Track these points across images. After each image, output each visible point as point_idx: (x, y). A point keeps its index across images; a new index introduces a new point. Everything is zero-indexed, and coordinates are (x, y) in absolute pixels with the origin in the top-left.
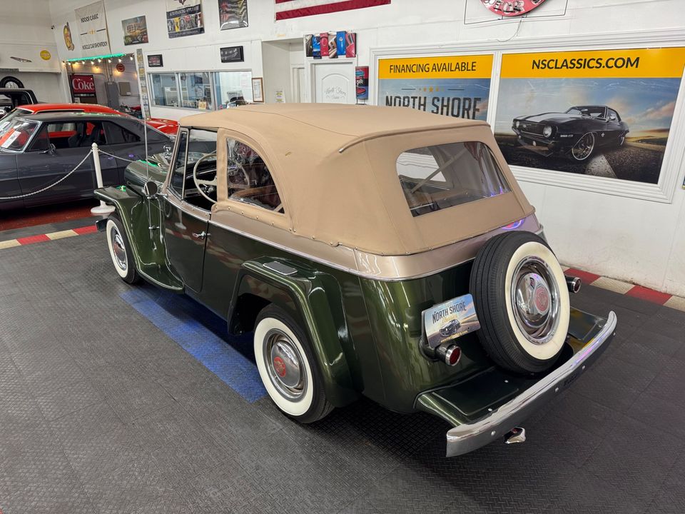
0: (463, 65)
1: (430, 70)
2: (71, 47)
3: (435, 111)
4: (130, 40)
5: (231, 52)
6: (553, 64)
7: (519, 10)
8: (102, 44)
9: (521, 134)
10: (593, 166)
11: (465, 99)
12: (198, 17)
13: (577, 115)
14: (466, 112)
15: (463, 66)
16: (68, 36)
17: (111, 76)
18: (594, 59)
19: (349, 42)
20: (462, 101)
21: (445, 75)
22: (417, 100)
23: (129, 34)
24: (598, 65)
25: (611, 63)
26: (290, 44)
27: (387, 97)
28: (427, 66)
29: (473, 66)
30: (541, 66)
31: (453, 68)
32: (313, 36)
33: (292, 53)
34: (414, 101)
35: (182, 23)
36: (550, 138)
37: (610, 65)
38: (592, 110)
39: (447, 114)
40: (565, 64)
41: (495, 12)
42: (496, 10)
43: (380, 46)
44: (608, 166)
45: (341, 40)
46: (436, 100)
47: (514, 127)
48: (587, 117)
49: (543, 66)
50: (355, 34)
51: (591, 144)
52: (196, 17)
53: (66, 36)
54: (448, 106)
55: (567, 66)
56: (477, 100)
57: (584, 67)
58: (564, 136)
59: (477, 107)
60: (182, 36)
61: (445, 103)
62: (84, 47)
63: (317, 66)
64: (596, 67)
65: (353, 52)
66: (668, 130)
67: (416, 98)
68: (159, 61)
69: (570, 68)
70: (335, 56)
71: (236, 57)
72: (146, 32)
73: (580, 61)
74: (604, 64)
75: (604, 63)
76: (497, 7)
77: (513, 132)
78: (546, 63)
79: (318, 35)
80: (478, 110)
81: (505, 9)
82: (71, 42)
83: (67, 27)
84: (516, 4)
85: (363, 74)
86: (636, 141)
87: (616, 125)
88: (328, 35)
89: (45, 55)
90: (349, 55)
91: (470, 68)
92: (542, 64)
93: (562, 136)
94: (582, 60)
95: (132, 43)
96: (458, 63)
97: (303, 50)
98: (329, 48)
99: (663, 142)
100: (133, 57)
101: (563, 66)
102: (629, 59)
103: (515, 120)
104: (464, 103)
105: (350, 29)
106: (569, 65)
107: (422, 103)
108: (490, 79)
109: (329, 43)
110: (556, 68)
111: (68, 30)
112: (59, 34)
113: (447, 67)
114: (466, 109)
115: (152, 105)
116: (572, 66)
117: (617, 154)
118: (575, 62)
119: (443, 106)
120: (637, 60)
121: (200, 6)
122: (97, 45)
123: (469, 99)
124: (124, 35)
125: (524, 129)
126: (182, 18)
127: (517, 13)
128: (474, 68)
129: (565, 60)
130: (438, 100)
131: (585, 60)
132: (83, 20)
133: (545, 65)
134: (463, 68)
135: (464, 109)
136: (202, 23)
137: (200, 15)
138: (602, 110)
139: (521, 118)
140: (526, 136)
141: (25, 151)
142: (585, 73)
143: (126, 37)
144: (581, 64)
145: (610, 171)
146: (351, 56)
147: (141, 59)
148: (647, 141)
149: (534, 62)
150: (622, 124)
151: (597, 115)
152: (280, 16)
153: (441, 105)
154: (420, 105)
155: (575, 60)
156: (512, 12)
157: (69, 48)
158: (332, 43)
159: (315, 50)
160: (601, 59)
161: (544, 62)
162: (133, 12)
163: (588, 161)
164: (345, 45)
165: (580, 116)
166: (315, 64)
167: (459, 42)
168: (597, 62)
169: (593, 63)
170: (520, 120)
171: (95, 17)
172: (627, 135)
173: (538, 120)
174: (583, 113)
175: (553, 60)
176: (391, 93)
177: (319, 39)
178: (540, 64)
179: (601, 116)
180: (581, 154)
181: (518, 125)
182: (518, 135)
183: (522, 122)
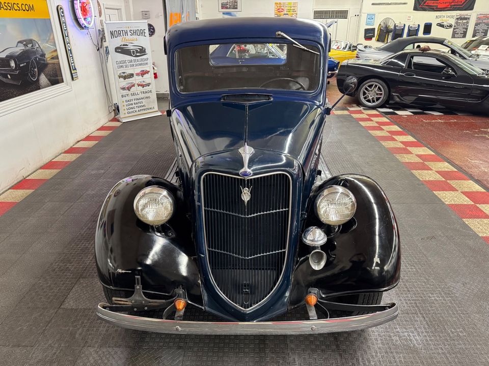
10: (41, 82)
13: (22, 47)
36: (16, 69)
37: (23, 9)
38: (27, 42)
44: (47, 79)
48: (27, 48)
51: (35, 68)
55: (3, 7)
57: (12, 10)
58: (23, 65)
64: (18, 10)
66: (56, 51)
74: (21, 8)
86: (50, 60)
93: (21, 65)
102: (29, 5)
116: (6, 8)
117: (47, 69)
118: (6, 5)
120: (33, 6)
129: (1, 3)
131: (12, 4)
138: (31, 41)
144: (10, 7)
145: (48, 82)
151: (30, 46)
155: (6, 3)
163: (38, 80)
165: (24, 48)
168: (18, 6)
172: (46, 57)
173: (3, 55)
174: (24, 45)
179: (32, 46)
180: (33, 76)
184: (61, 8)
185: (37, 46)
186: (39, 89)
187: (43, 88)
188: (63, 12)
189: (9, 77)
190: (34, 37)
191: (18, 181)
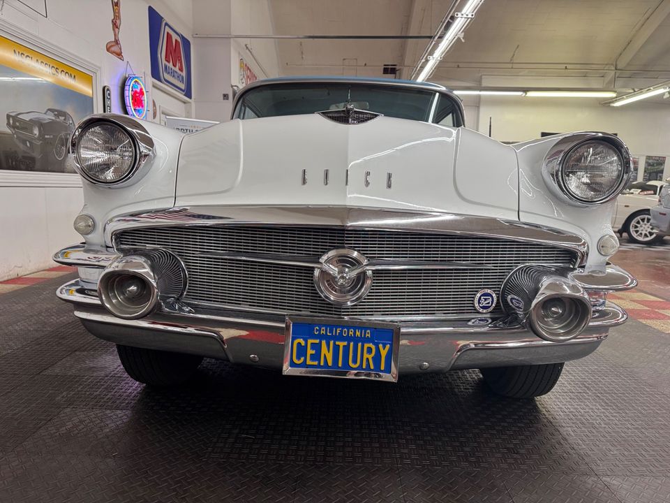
9: (15, 132)
10: (68, 164)
13: (52, 117)
18: (55, 68)
25: (63, 75)
36: (39, 138)
38: (60, 113)
47: (8, 124)
48: (58, 120)
51: (63, 145)
58: (48, 137)
64: (56, 76)
75: (59, 73)
77: (8, 131)
93: (46, 137)
102: (71, 75)
103: (8, 117)
120: (75, 76)
125: (18, 128)
129: (38, 61)
131: (50, 66)
139: (13, 114)
140: (20, 135)
151: (62, 118)
160: (58, 70)
165: (54, 118)
173: (27, 118)
174: (55, 115)
179: (65, 120)
180: (59, 154)
181: (11, 122)
182: (14, 134)
183: (15, 118)
184: (108, 90)
185: (71, 122)
186: (63, 172)
187: (68, 172)
188: (109, 95)
189: (28, 144)
190: (69, 110)
191: (9, 278)
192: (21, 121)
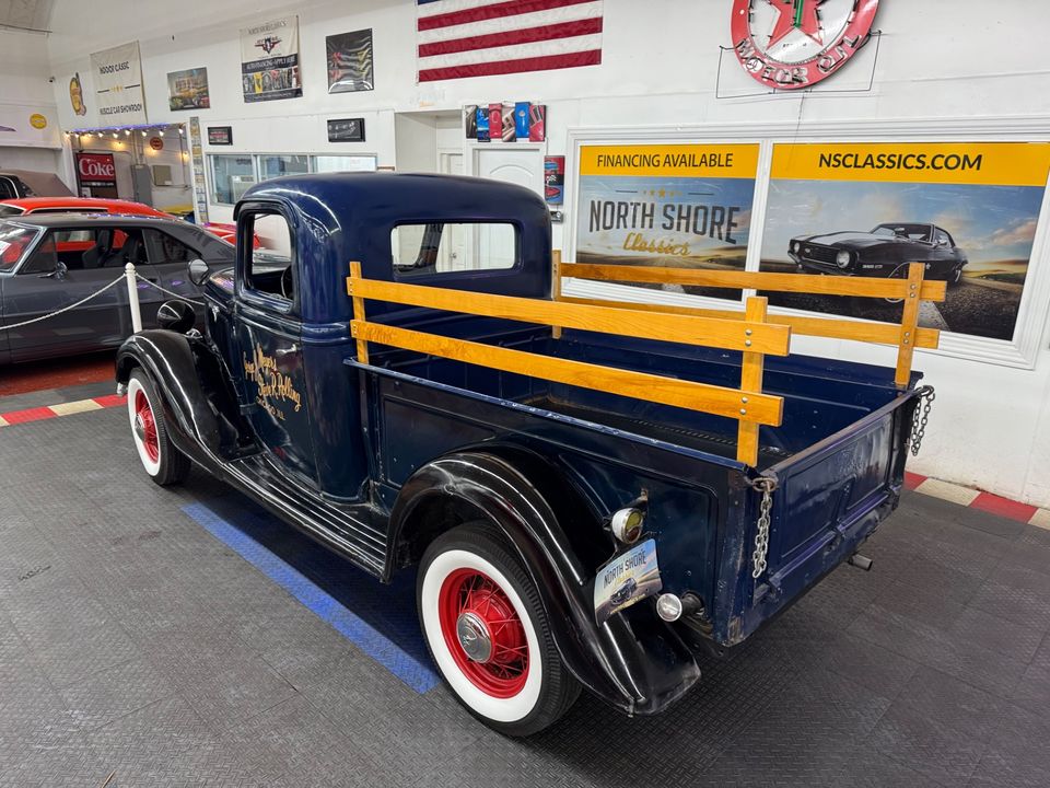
0: (713, 157)
1: (661, 164)
2: (81, 110)
3: (668, 225)
4: (180, 103)
5: (344, 127)
6: (850, 161)
7: (801, 81)
8: (133, 108)
9: (802, 262)
11: (715, 209)
12: (294, 73)
13: (889, 236)
14: (716, 227)
15: (711, 160)
16: (77, 92)
17: (142, 155)
18: (914, 156)
19: (535, 119)
20: (710, 211)
21: (684, 172)
22: (640, 209)
23: (178, 94)
24: (920, 165)
25: (940, 162)
26: (438, 117)
27: (593, 203)
28: (657, 158)
29: (727, 160)
30: (833, 162)
31: (697, 162)
32: (477, 107)
33: (439, 132)
34: (635, 210)
35: (267, 80)
36: (847, 270)
37: (937, 165)
38: (911, 229)
39: (687, 230)
40: (869, 161)
41: (764, 83)
42: (765, 80)
43: (582, 126)
44: (937, 313)
45: (522, 114)
46: (669, 209)
47: (792, 251)
48: (903, 240)
49: (837, 164)
50: (545, 107)
52: (290, 73)
53: (73, 93)
54: (688, 218)
55: (872, 164)
56: (732, 210)
57: (899, 167)
58: (868, 267)
59: (733, 221)
60: (265, 99)
61: (684, 214)
62: (104, 112)
63: (481, 152)
64: (917, 167)
65: (541, 133)
66: (1026, 262)
67: (639, 204)
68: (226, 137)
69: (878, 167)
70: (512, 139)
71: (353, 134)
72: (207, 91)
73: (892, 158)
74: (928, 163)
75: (928, 161)
76: (766, 75)
77: (789, 259)
78: (841, 159)
79: (486, 106)
80: (735, 225)
81: (778, 78)
82: (81, 102)
83: (76, 80)
84: (796, 72)
85: (556, 168)
86: (978, 277)
87: (948, 253)
88: (502, 106)
89: (38, 122)
90: (535, 138)
91: (723, 162)
92: (835, 160)
93: (865, 266)
94: (895, 156)
95: (182, 108)
96: (704, 155)
97: (461, 127)
98: (503, 126)
99: (1020, 280)
100: (184, 129)
101: (866, 164)
102: (966, 157)
103: (793, 243)
104: (714, 214)
105: (536, 100)
106: (876, 163)
107: (648, 212)
108: (754, 180)
109: (503, 120)
110: (856, 166)
111: (78, 84)
112: (62, 91)
113: (685, 160)
114: (717, 224)
115: (212, 203)
116: (880, 164)
117: (950, 295)
118: (885, 159)
119: (680, 217)
120: (979, 158)
121: (296, 56)
122: (124, 109)
123: (722, 209)
124: (169, 95)
125: (807, 255)
126: (266, 73)
127: (797, 84)
128: (729, 163)
129: (870, 156)
130: (673, 209)
131: (900, 156)
132: (103, 71)
133: (839, 162)
134: (713, 163)
135: (713, 223)
136: (298, 82)
137: (296, 70)
138: (926, 230)
139: (802, 239)
140: (809, 265)
141: (18, 273)
142: (899, 175)
143: (173, 99)
144: (894, 163)
145: (940, 320)
146: (538, 140)
147: (196, 132)
148: (996, 277)
149: (822, 157)
150: (956, 251)
151: (918, 237)
152: (426, 76)
153: (678, 216)
154: (644, 215)
155: (884, 156)
156: (789, 83)
157: (77, 111)
158: (507, 119)
159: (480, 129)
160: (924, 156)
161: (838, 157)
162: (187, 62)
164: (529, 123)
165: (893, 238)
166: (479, 150)
167: (706, 124)
168: (919, 160)
169: (912, 162)
170: (799, 242)
171: (124, 66)
172: (965, 268)
173: (828, 241)
174: (897, 233)
175: (852, 156)
176: (599, 196)
177: (487, 112)
178: (833, 160)
181: (797, 248)
182: (798, 264)
183: (804, 244)
192: (815, 247)
